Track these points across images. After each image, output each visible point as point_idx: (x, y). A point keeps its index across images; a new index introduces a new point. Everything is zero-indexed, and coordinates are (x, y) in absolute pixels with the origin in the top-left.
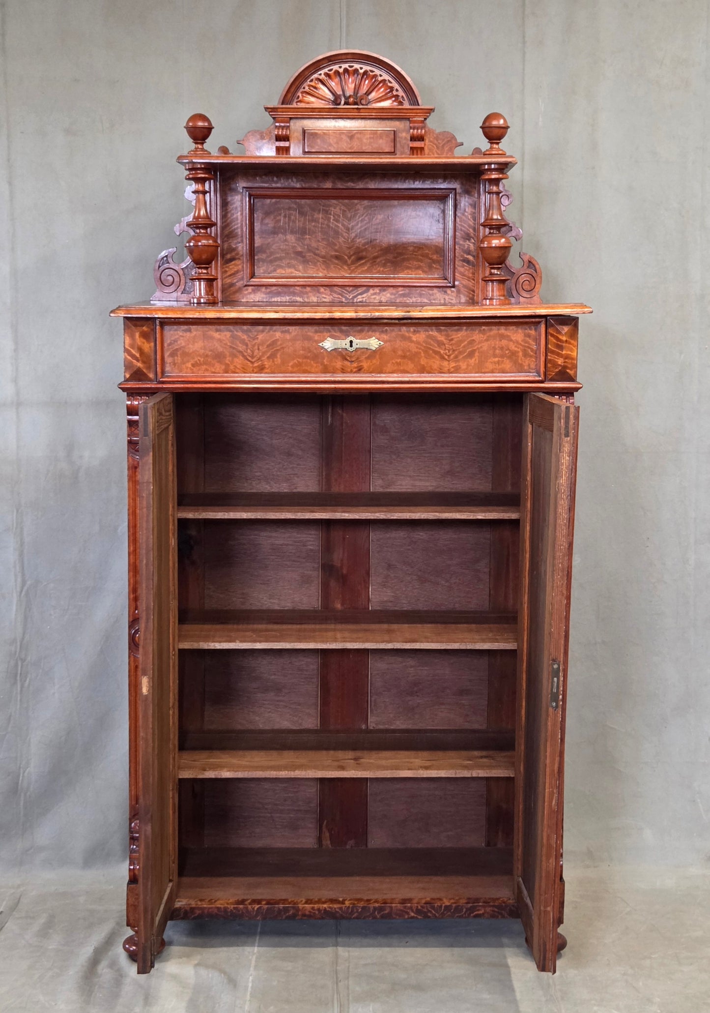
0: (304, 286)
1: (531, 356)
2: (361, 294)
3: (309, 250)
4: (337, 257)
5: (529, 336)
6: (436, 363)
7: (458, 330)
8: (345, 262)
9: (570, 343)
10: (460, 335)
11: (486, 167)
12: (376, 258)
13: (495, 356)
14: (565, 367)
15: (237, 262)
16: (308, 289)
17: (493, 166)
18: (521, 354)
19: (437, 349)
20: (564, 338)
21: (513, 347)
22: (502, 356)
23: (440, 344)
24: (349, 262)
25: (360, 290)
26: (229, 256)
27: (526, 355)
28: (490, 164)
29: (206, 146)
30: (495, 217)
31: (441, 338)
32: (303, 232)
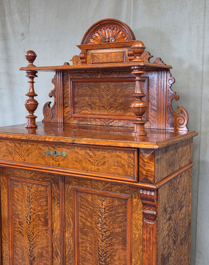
0: (91, 118)
1: (131, 168)
2: (111, 122)
3: (93, 104)
4: (103, 107)
5: (130, 157)
6: (90, 166)
7: (98, 151)
8: (106, 109)
9: (149, 163)
10: (99, 153)
11: (133, 68)
12: (117, 107)
13: (115, 165)
14: (147, 176)
15: (68, 108)
16: (92, 119)
17: (136, 67)
18: (127, 166)
19: (89, 159)
20: (146, 161)
21: (123, 162)
22: (118, 166)
23: (91, 157)
24: (107, 109)
25: (111, 121)
26: (66, 105)
27: (129, 167)
28: (134, 66)
29: (34, 64)
30: (138, 92)
31: (91, 154)
32: (91, 96)
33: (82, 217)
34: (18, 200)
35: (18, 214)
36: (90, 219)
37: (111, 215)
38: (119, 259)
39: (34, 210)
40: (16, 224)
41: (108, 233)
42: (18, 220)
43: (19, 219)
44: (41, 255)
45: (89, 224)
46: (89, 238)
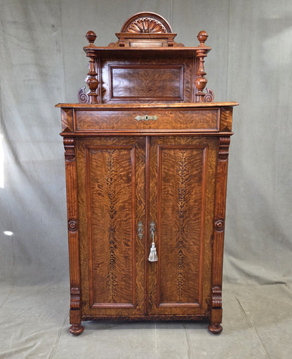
1: (215, 122)
4: (142, 90)
5: (214, 114)
6: (179, 125)
9: (229, 117)
10: (188, 114)
12: (156, 90)
13: (201, 122)
14: (227, 126)
17: (201, 51)
18: (211, 121)
19: (179, 120)
20: (227, 115)
21: (208, 119)
22: (204, 122)
23: (180, 118)
24: (146, 92)
26: (104, 90)
27: (213, 122)
28: (199, 50)
33: (165, 169)
34: (97, 166)
35: (97, 179)
36: (171, 169)
37: (190, 163)
38: (196, 193)
39: (116, 172)
40: (94, 188)
41: (187, 177)
42: (96, 184)
43: (98, 182)
44: (123, 208)
45: (171, 173)
46: (171, 184)
